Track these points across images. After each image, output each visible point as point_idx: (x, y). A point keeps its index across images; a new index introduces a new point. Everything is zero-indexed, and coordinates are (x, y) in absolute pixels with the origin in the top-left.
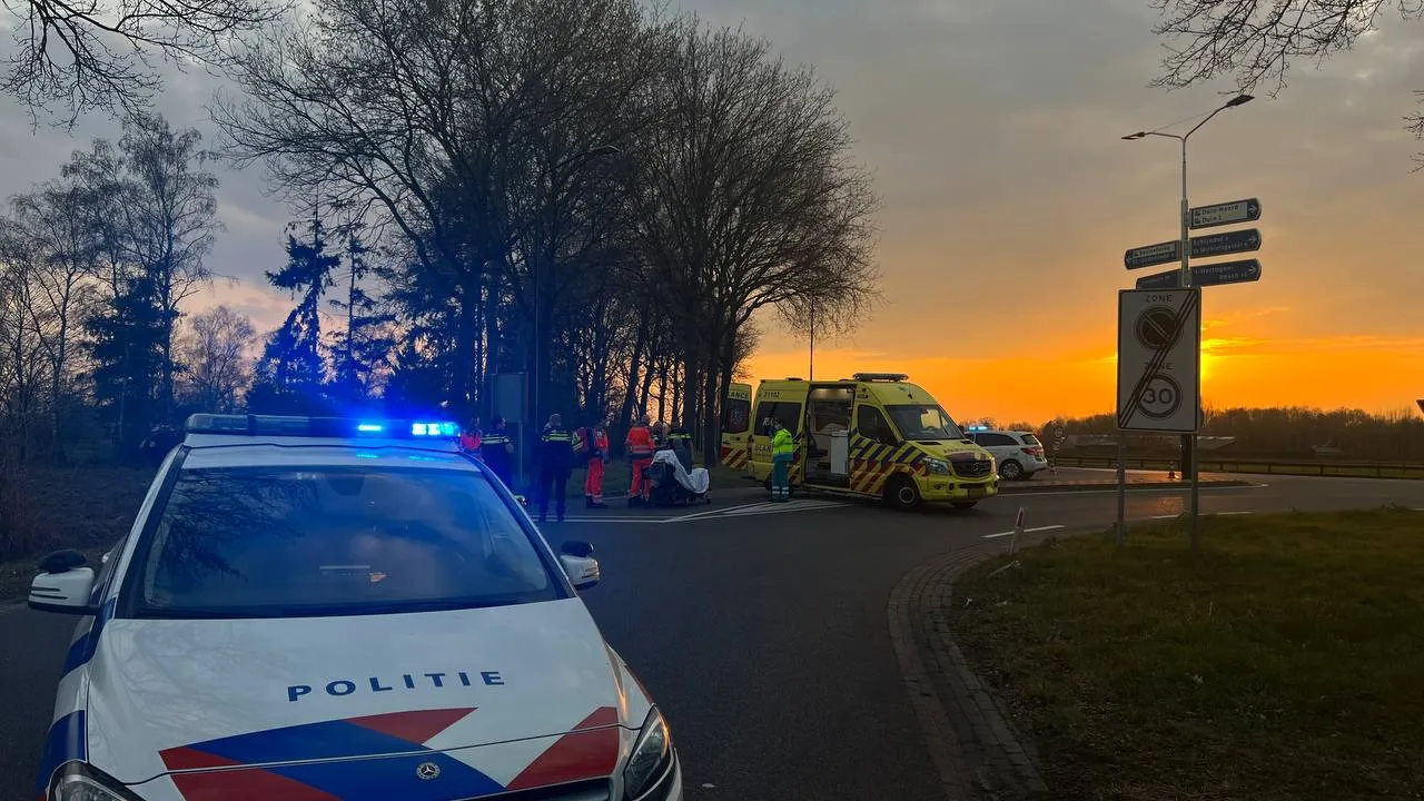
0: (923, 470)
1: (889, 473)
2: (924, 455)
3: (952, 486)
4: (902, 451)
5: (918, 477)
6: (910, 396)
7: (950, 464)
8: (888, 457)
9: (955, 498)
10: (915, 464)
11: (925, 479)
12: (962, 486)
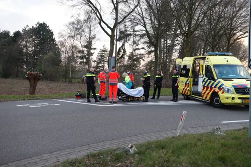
0: (222, 91)
1: (212, 91)
2: (222, 85)
3: (233, 98)
4: (216, 83)
5: (220, 93)
6: (227, 61)
7: (234, 89)
8: (212, 85)
9: (235, 103)
10: (220, 88)
11: (222, 94)
12: (240, 98)
